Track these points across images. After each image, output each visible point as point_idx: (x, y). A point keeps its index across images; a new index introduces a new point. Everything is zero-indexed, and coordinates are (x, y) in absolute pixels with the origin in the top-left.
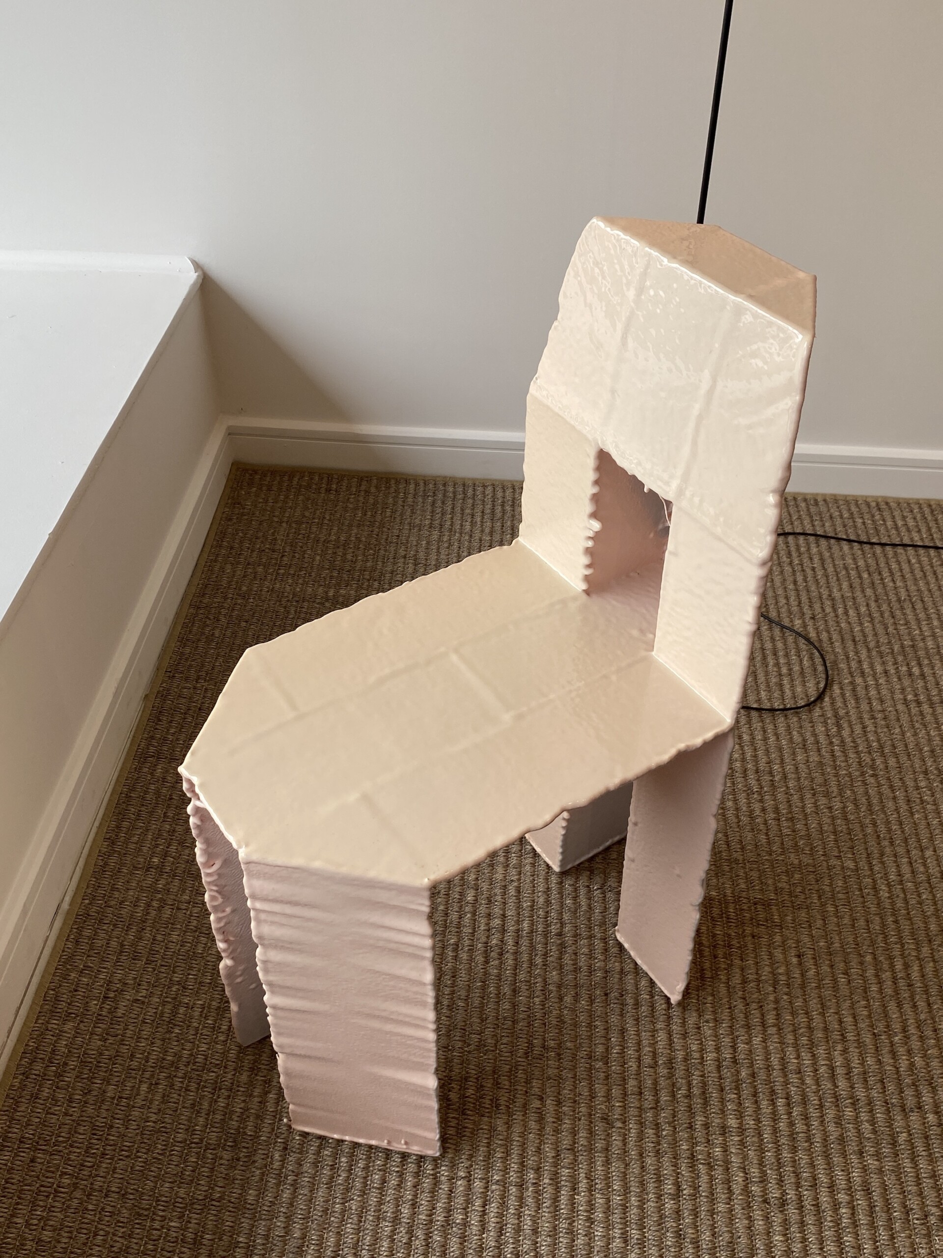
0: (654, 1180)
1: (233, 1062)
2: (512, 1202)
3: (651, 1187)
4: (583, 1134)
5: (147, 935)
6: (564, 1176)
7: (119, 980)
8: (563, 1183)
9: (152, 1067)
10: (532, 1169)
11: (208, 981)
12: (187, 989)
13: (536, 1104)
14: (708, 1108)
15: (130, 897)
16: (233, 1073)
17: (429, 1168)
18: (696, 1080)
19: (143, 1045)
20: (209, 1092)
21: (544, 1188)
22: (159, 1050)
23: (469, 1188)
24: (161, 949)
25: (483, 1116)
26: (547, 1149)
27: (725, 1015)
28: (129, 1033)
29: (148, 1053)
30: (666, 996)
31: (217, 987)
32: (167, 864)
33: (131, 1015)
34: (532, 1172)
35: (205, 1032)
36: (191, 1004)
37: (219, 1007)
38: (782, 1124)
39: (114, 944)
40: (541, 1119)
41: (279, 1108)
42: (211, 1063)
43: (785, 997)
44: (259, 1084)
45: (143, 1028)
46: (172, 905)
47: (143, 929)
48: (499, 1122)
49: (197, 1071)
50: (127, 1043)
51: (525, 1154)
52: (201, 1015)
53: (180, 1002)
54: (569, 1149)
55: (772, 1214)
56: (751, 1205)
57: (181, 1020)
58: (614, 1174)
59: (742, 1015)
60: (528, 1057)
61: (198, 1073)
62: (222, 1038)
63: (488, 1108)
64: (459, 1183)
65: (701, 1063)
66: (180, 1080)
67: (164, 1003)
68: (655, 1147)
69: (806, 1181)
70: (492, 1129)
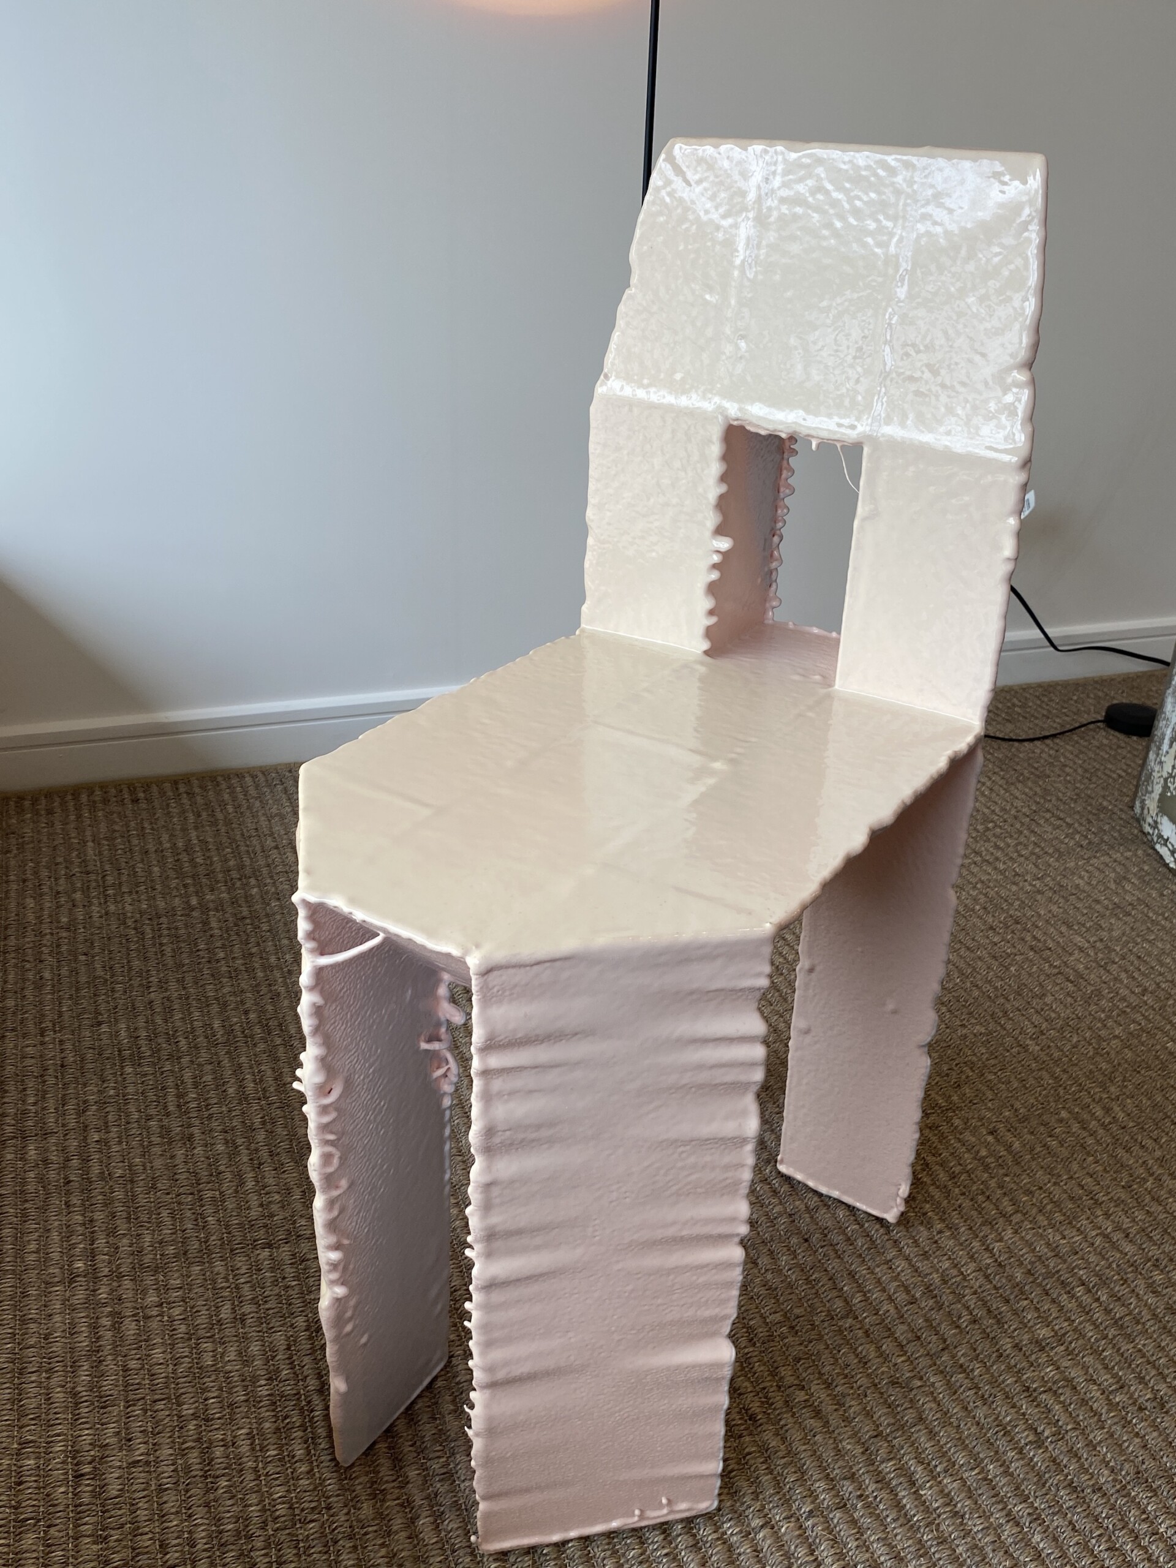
0: (1002, 1432)
1: (338, 1495)
2: (845, 1532)
3: (1001, 1443)
4: (880, 1412)
5: (110, 1365)
6: (889, 1472)
7: (90, 1444)
8: (894, 1483)
9: (205, 1550)
10: (845, 1479)
11: (243, 1398)
12: (213, 1419)
13: (801, 1396)
14: (1006, 1326)
15: (58, 1325)
16: (345, 1511)
17: (705, 1532)
18: (972, 1302)
19: (175, 1523)
20: (320, 1552)
21: (876, 1497)
22: (207, 1522)
23: (777, 1537)
24: (144, 1379)
25: (740, 1436)
26: (849, 1447)
27: (956, 1219)
28: (142, 1514)
29: (190, 1532)
30: (877, 1218)
31: (261, 1401)
33: (135, 1487)
34: (846, 1483)
35: (270, 1469)
36: (229, 1438)
37: (278, 1429)
38: (1097, 1315)
39: (58, 1395)
40: (817, 1413)
41: (443, 1534)
42: (303, 1510)
43: (1007, 1179)
44: (394, 1511)
45: (165, 1499)
46: (133, 1316)
47: (100, 1361)
48: (768, 1436)
49: (285, 1529)
50: (147, 1529)
51: (825, 1464)
52: (253, 1449)
53: (211, 1442)
54: (876, 1436)
55: (1159, 1420)
56: (1129, 1419)
57: (223, 1465)
58: (949, 1446)
59: (974, 1213)
60: (755, 1343)
61: (287, 1531)
62: (304, 1468)
63: (741, 1424)
64: (761, 1535)
65: (965, 1279)
66: (263, 1552)
67: (183, 1453)
68: (976, 1393)
69: (1168, 1369)
70: (764, 1449)
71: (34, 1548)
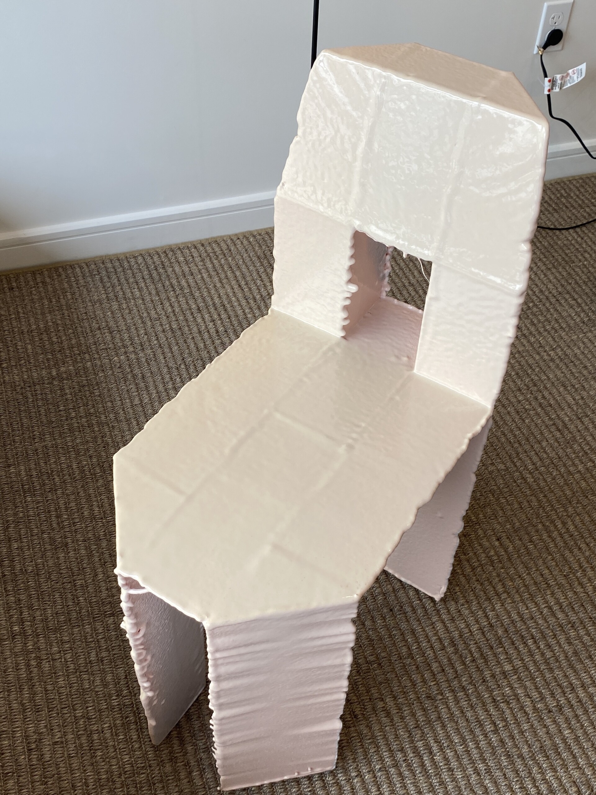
0: (478, 726)
1: (154, 760)
2: (396, 779)
3: (477, 731)
4: (419, 713)
5: (38, 689)
6: (421, 747)
7: (34, 732)
8: (422, 752)
9: (94, 789)
10: (399, 751)
11: (105, 707)
12: (91, 719)
13: (380, 705)
14: (489, 664)
15: (10, 664)
16: (158, 768)
17: (329, 779)
18: (473, 648)
19: (78, 775)
20: (147, 790)
21: (412, 760)
22: (92, 774)
23: (363, 781)
24: (55, 695)
25: (350, 727)
26: (402, 733)
27: (472, 597)
28: (63, 770)
29: (85, 779)
30: (430, 597)
31: (114, 708)
32: (27, 628)
33: (58, 756)
34: (399, 753)
35: (121, 746)
36: (100, 729)
37: (123, 723)
38: (537, 657)
39: (15, 705)
40: (388, 714)
41: (205, 780)
42: (138, 768)
43: (502, 570)
44: (181, 768)
45: (72, 762)
46: (47, 659)
47: (33, 686)
48: (362, 727)
49: (130, 777)
50: (65, 778)
51: (389, 743)
52: (112, 735)
53: (91, 731)
54: (416, 727)
55: (557, 718)
56: (542, 717)
57: (99, 744)
58: (451, 732)
59: (482, 593)
60: (360, 673)
61: (131, 779)
62: (137, 746)
63: (350, 721)
64: (356, 781)
65: (471, 635)
66: (120, 790)
67: (79, 737)
68: (468, 703)
69: (567, 688)
70: (360, 734)
71: (13, 787)
